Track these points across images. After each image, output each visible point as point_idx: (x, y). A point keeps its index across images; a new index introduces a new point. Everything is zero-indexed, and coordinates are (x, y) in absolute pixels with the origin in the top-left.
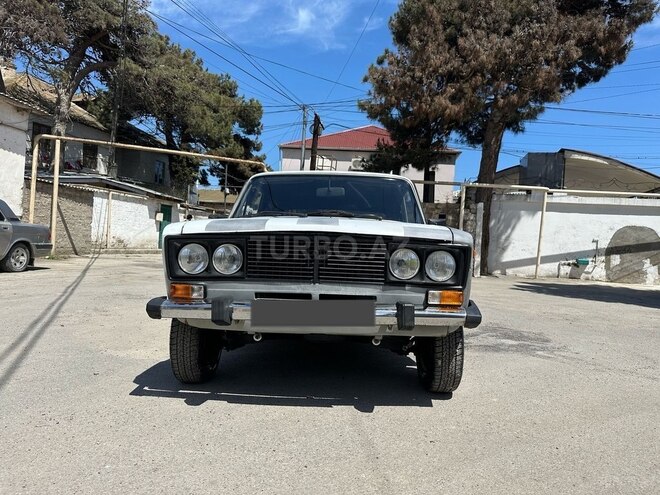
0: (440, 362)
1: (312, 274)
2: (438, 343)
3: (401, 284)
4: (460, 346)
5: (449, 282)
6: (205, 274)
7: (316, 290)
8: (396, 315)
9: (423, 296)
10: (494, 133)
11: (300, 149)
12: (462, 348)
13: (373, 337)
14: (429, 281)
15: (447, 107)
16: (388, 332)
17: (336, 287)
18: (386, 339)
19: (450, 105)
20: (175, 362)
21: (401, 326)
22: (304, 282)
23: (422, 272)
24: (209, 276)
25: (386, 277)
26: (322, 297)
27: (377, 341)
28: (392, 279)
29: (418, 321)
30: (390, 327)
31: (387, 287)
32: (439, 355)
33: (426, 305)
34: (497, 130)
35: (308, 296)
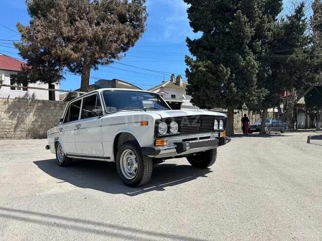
3: (215, 131)
6: (167, 134)
7: (199, 136)
9: (218, 135)
10: (86, 69)
15: (72, 55)
17: (203, 134)
19: (73, 54)
22: (196, 134)
23: (219, 127)
25: (213, 129)
31: (213, 133)
34: (88, 67)
35: (196, 139)
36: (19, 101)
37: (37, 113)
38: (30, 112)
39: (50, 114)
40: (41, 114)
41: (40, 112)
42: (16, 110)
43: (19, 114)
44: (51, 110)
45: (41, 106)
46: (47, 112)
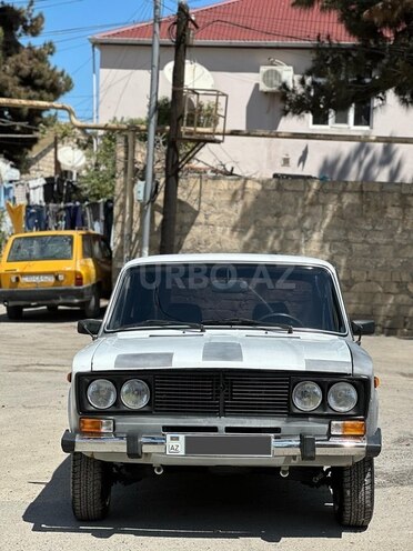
0: (348, 492)
1: (218, 408)
2: (347, 473)
3: (305, 415)
4: (368, 475)
5: (351, 413)
6: (114, 409)
7: (222, 422)
8: (300, 446)
9: (327, 426)
11: (151, 45)
12: (372, 478)
13: (280, 468)
14: (331, 412)
16: (294, 463)
17: (242, 419)
18: (292, 469)
20: (77, 496)
21: (304, 457)
22: (210, 416)
23: (324, 404)
24: (118, 410)
25: (289, 409)
26: (228, 430)
27: (284, 472)
28: (296, 411)
29: (319, 451)
30: (294, 457)
31: (291, 419)
32: (348, 485)
33: (329, 435)
35: (215, 429)
36: (279, 188)
37: (335, 234)
38: (314, 230)
39: (382, 239)
40: (351, 237)
41: (347, 230)
42: (270, 221)
43: (276, 237)
44: (390, 221)
45: (350, 205)
46: (374, 229)
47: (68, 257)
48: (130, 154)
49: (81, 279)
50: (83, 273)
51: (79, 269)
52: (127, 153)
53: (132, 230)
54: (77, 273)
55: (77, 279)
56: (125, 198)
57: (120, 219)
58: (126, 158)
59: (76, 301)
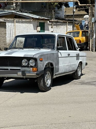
1: (8, 65)
3: (25, 67)
8: (21, 73)
9: (29, 69)
14: (30, 66)
25: (21, 65)
28: (23, 65)
35: (8, 69)
47: (78, 36)
48: (92, 11)
49: (81, 41)
50: (81, 40)
51: (80, 39)
52: (91, 11)
53: (92, 29)
54: (80, 40)
55: (80, 41)
56: (91, 22)
57: (90, 27)
58: (91, 12)
59: (80, 46)
